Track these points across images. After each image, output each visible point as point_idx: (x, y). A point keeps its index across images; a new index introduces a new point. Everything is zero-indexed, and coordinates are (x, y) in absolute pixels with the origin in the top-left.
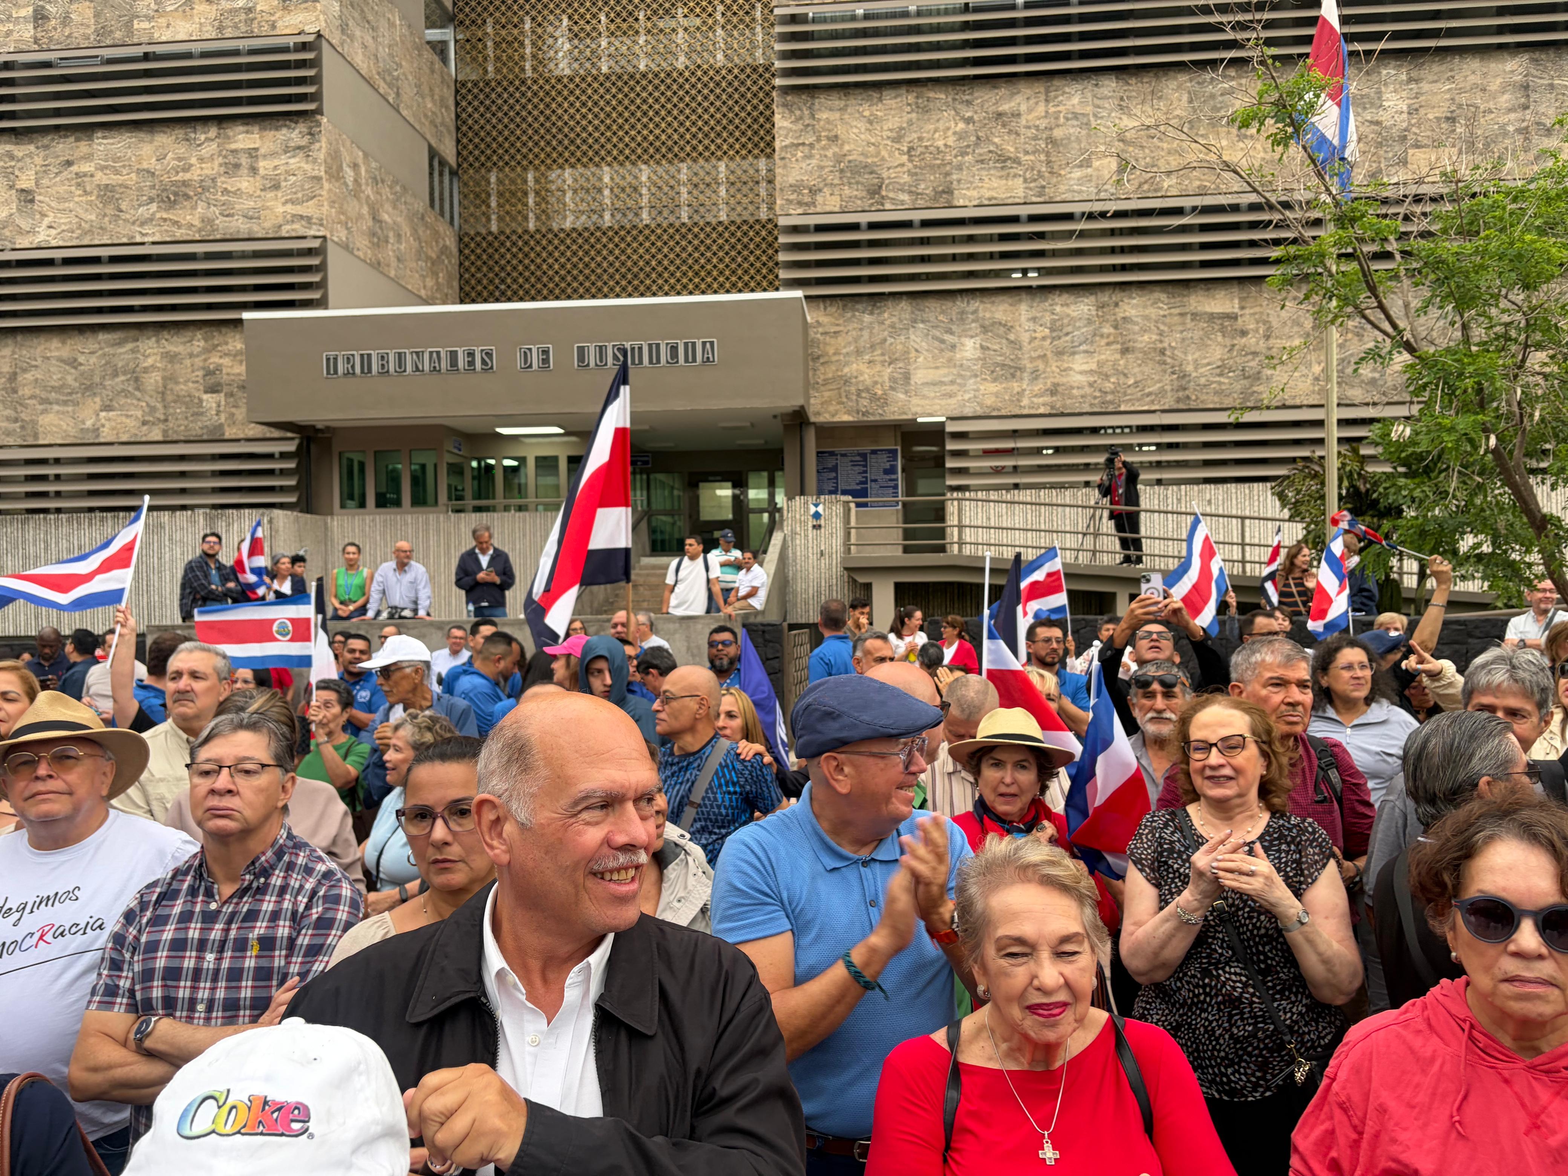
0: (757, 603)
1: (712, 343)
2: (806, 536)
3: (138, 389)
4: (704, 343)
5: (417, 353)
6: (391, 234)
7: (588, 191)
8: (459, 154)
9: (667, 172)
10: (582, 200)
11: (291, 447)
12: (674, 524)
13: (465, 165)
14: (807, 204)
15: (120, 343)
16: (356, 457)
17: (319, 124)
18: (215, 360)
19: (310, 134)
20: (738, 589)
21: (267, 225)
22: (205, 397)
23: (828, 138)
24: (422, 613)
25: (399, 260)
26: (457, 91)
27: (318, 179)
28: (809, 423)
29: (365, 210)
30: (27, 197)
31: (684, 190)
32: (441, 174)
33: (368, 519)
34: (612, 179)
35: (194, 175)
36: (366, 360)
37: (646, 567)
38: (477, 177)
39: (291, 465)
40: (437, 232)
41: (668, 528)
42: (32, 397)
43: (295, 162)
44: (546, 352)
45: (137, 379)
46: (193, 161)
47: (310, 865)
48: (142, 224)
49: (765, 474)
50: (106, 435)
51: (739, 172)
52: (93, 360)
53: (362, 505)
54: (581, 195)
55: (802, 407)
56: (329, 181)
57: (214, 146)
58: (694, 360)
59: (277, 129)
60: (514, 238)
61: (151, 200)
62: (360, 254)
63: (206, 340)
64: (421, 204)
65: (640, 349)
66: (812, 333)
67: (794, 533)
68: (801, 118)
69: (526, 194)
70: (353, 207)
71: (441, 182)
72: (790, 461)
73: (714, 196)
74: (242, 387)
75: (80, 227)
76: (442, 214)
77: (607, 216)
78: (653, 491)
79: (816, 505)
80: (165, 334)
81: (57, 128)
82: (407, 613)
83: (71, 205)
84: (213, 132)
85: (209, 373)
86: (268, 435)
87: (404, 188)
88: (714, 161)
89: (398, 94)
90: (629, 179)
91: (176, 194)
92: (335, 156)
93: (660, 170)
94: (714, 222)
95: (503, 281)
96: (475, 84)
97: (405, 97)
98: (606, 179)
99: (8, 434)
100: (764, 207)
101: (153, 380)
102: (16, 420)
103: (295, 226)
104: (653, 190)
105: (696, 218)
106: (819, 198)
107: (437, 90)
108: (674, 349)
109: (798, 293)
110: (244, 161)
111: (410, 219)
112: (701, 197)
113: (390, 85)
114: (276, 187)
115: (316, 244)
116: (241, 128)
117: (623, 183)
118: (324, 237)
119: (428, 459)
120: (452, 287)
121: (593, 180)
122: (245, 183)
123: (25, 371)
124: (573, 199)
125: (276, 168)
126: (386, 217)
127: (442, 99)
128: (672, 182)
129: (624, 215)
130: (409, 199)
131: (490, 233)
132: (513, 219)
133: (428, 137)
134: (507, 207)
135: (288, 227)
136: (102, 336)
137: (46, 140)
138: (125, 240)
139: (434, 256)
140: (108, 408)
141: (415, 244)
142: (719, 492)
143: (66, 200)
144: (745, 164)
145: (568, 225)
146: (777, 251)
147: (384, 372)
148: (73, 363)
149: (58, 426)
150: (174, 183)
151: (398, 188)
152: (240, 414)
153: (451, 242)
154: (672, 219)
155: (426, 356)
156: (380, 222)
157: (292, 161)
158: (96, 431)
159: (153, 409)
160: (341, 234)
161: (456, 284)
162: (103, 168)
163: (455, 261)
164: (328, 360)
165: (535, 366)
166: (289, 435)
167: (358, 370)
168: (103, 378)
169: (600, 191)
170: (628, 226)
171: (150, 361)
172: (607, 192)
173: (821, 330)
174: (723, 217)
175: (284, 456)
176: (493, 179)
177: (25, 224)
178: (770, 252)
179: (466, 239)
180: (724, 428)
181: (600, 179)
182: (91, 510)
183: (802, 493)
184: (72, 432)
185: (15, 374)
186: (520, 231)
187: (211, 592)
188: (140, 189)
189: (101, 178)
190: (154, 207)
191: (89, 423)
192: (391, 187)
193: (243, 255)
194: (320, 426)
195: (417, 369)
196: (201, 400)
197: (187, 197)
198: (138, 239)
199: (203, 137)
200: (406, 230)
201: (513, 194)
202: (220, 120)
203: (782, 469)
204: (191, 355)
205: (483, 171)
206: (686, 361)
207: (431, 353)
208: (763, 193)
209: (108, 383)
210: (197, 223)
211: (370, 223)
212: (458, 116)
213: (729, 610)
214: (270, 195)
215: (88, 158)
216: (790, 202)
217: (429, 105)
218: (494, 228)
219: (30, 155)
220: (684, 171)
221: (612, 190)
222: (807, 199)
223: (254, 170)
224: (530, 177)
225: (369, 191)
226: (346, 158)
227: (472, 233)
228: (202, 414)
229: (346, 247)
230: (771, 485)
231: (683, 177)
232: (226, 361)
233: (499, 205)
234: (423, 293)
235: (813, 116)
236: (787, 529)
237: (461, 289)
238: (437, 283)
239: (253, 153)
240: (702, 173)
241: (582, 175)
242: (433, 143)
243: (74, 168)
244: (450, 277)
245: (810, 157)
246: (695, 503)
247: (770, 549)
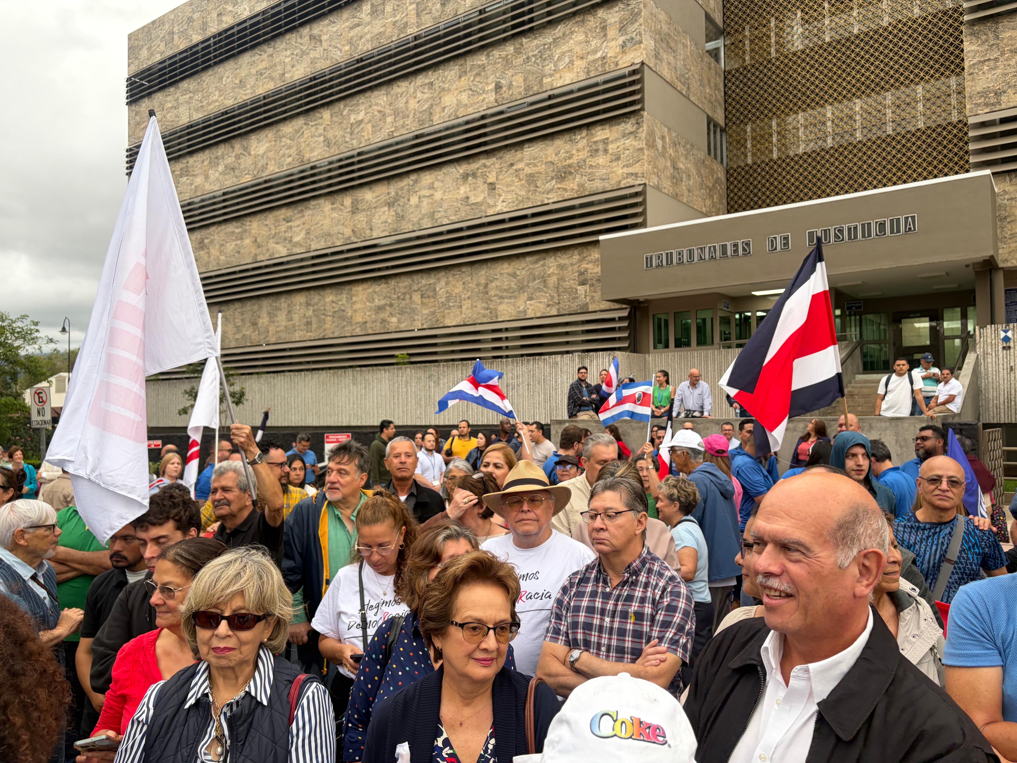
0: (955, 407)
1: (913, 218)
2: (997, 356)
3: (545, 287)
4: (907, 218)
5: (701, 249)
6: (684, 176)
7: (815, 125)
8: (726, 117)
9: (875, 101)
10: (811, 132)
11: (625, 313)
12: (881, 350)
13: (730, 124)
14: (993, 104)
15: (536, 262)
16: (663, 317)
17: (642, 117)
18: (584, 265)
19: (638, 123)
20: (937, 397)
21: (613, 182)
22: (579, 288)
23: (1011, 51)
24: (706, 414)
25: (689, 191)
26: (725, 78)
27: (641, 149)
28: (997, 268)
29: (669, 163)
30: (492, 187)
31: (889, 111)
32: (715, 133)
33: (670, 354)
34: (833, 114)
35: (574, 160)
36: (669, 256)
37: (860, 382)
38: (738, 130)
39: (625, 324)
40: (712, 170)
41: (876, 354)
42: (495, 296)
43: (628, 142)
44: (786, 238)
45: (545, 281)
46: (574, 152)
47: (662, 571)
48: (548, 193)
49: (959, 309)
50: (530, 314)
51: (934, 90)
52: (524, 272)
53: (667, 346)
54: (811, 128)
55: (992, 257)
56: (648, 149)
57: (585, 141)
58: (898, 231)
59: (619, 124)
60: (763, 165)
61: (553, 178)
62: (666, 191)
63: (579, 255)
64: (702, 154)
65: (855, 228)
66: (999, 201)
67: (985, 354)
68: (987, 41)
69: (771, 135)
70: (662, 163)
71: (715, 137)
72: (981, 299)
73: (913, 112)
74: (599, 280)
75: (517, 199)
76: (716, 158)
77: (829, 140)
78: (864, 327)
79: (1006, 331)
80: (559, 254)
81: (506, 146)
82: (697, 414)
83: (513, 188)
84: (584, 133)
85: (581, 274)
86: (612, 307)
87: (692, 146)
88: (913, 86)
89: (688, 88)
90: (846, 111)
91: (565, 173)
92: (651, 134)
93: (870, 101)
94: (913, 130)
95: (756, 195)
96: (737, 70)
97: (693, 89)
98: (829, 115)
99: (484, 316)
100: (955, 113)
101: (553, 280)
102: (488, 309)
103: (629, 180)
104: (865, 115)
105: (899, 129)
106: (1004, 98)
107: (712, 80)
108: (882, 225)
109: (988, 172)
110: (601, 146)
111: (696, 164)
112: (903, 114)
113: (683, 84)
114: (618, 159)
115: (640, 189)
116: (599, 128)
117: (841, 115)
118: (645, 184)
119: (708, 315)
120: (722, 203)
121: (819, 117)
122: (601, 160)
123: (491, 282)
124: (804, 133)
125: (618, 147)
126: (681, 166)
127: (716, 85)
128: (880, 107)
129: (842, 137)
130: (695, 152)
131: (747, 165)
132: (762, 153)
133: (707, 110)
134: (759, 146)
135: (624, 181)
136: (528, 259)
137: (501, 154)
138: (539, 203)
139: (711, 185)
140: (530, 299)
141: (700, 179)
142: (917, 325)
143: (511, 185)
144: (938, 84)
145: (801, 151)
146: (966, 143)
147: (680, 262)
148: (514, 275)
149: (507, 311)
150: (564, 167)
151: (688, 146)
152: (597, 296)
153: (721, 175)
154: (879, 133)
155: (707, 250)
156: (678, 169)
157: (627, 141)
158: (525, 312)
159: (552, 297)
160: (654, 180)
161: (725, 201)
162: (528, 165)
163: (724, 186)
164: (647, 259)
165: (779, 248)
166: (624, 306)
167: (664, 263)
168: (528, 282)
169: (824, 123)
170: (845, 144)
171: (551, 270)
172: (829, 124)
173: (1007, 197)
174: (921, 125)
175: (621, 319)
176: (749, 129)
177: (491, 202)
178: (961, 144)
179: (731, 171)
180: (922, 278)
181: (824, 115)
182: (522, 355)
183: (992, 322)
184: (514, 313)
185: (487, 284)
186: (767, 160)
187: (583, 401)
188: (547, 173)
189: (528, 170)
190: (554, 182)
191: (521, 308)
192: (684, 147)
193: (600, 202)
194: (641, 299)
195: (701, 258)
196: (577, 290)
197: (571, 173)
198: (546, 202)
199: (579, 137)
200: (693, 171)
201: (762, 137)
202: (588, 126)
203: (974, 305)
204: (572, 265)
205: (742, 125)
206: (892, 232)
207: (710, 247)
208: (954, 102)
209: (531, 285)
210: (576, 187)
211: (672, 171)
212: (725, 93)
213: (931, 413)
214: (615, 164)
215: (521, 160)
216: (978, 105)
217: (708, 91)
218: (750, 161)
219: (493, 164)
220: (889, 98)
221: (833, 121)
222: (992, 101)
223: (606, 151)
224: (774, 123)
225: (671, 151)
226: (658, 134)
227: (735, 167)
228: (577, 298)
229: (657, 188)
230: (964, 317)
231: (888, 102)
232: (590, 266)
233: (753, 146)
234: (704, 210)
235: (997, 38)
236: (979, 350)
237: (728, 203)
238: (713, 202)
239: (605, 142)
240: (903, 97)
241: (811, 115)
242: (710, 114)
243: (514, 167)
244: (721, 197)
245: (996, 68)
246: (899, 334)
247: (965, 366)
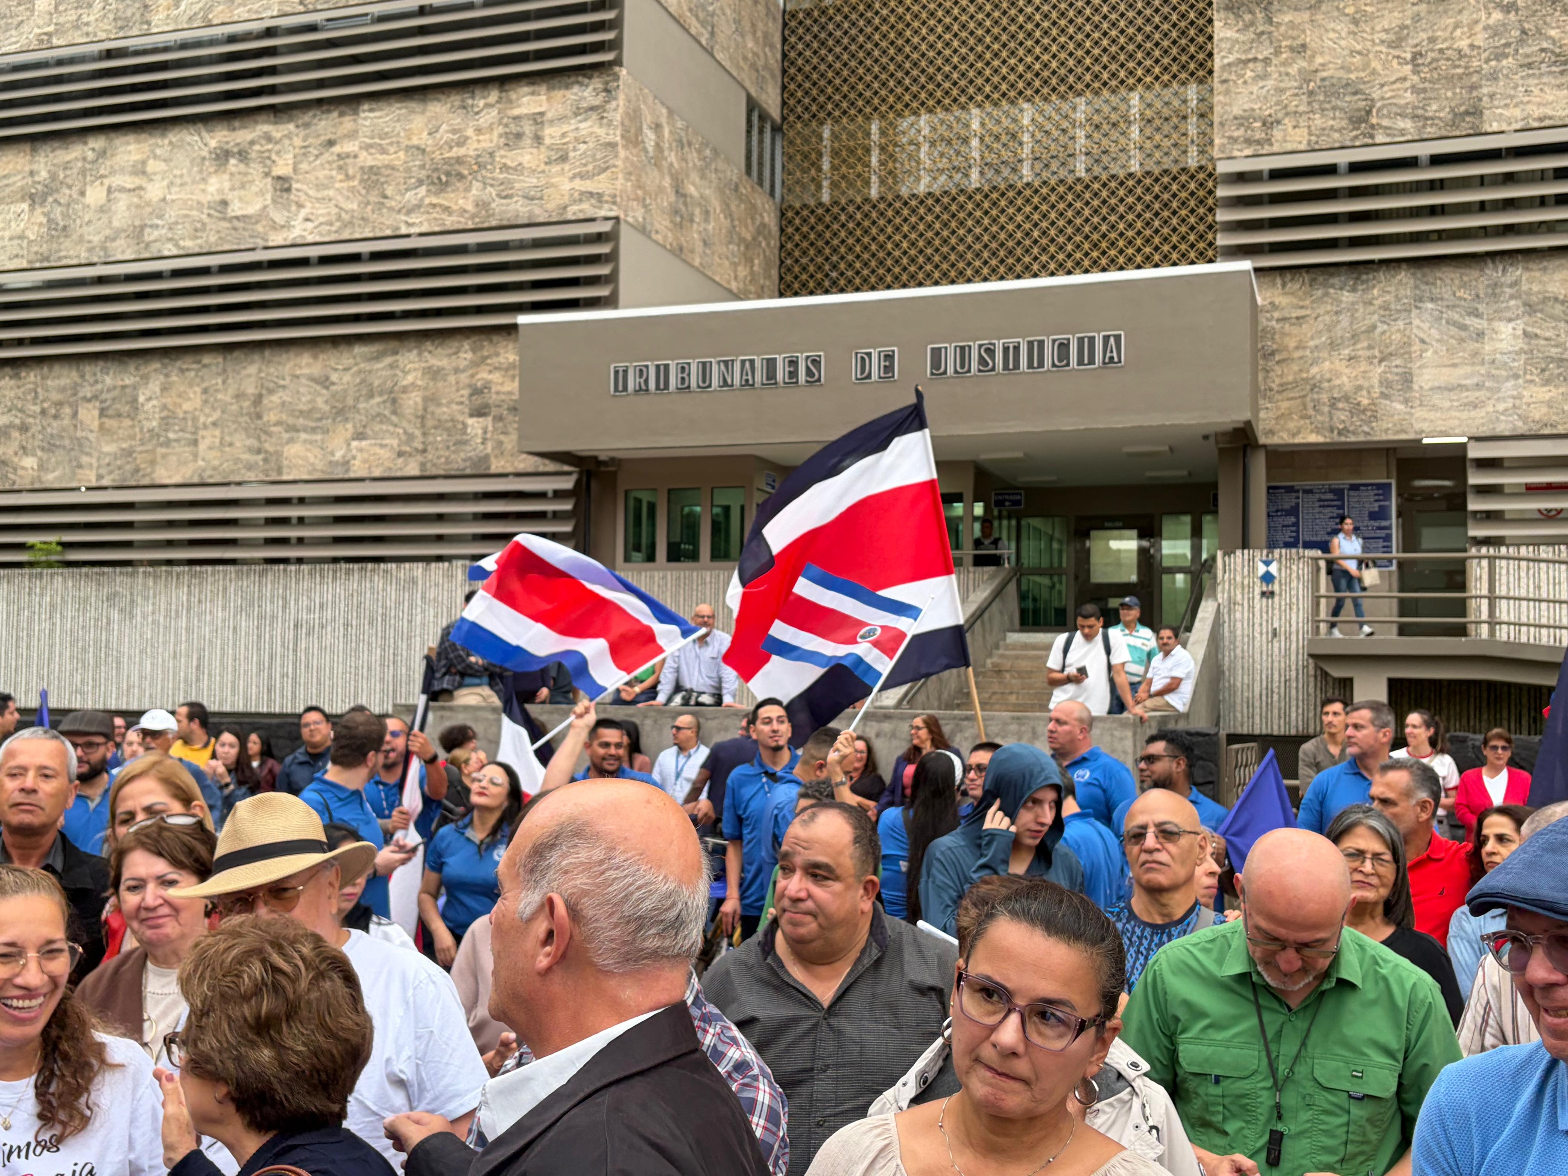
0: (1179, 701)
1: (1118, 337)
2: (1251, 607)
3: (394, 413)
4: (1107, 338)
5: (726, 363)
6: (697, 211)
7: (949, 142)
8: (784, 103)
9: (1058, 111)
10: (942, 155)
11: (567, 484)
12: (1053, 587)
13: (792, 118)
14: (1259, 142)
15: (377, 358)
16: (646, 498)
17: (617, 78)
18: (483, 375)
19: (607, 90)
20: (1150, 682)
21: (551, 206)
22: (470, 421)
23: (1291, 49)
24: (726, 699)
25: (705, 243)
26: (785, 25)
27: (613, 145)
28: (1256, 446)
29: (667, 182)
30: (283, 185)
31: (1080, 134)
32: (761, 131)
33: (659, 572)
34: (983, 124)
35: (469, 150)
36: (663, 372)
37: (1014, 647)
38: (807, 132)
39: (567, 506)
40: (753, 206)
41: (1045, 594)
42: (278, 423)
43: (587, 126)
44: (889, 357)
45: (394, 401)
46: (470, 132)
48: (409, 212)
49: (1188, 519)
50: (357, 469)
51: (1159, 105)
52: (347, 378)
53: (651, 558)
54: (941, 148)
55: (1249, 423)
56: (625, 147)
57: (494, 112)
58: (1092, 362)
59: (567, 87)
60: (851, 209)
61: (420, 182)
62: (659, 238)
63: (474, 351)
64: (735, 171)
65: (1017, 351)
66: (1263, 320)
67: (1232, 603)
68: (1252, 24)
69: (868, 151)
70: (653, 178)
71: (761, 142)
72: (1228, 500)
73: (1122, 139)
74: (514, 409)
75: (339, 218)
76: (760, 183)
77: (974, 175)
78: (1024, 543)
79: (1267, 563)
80: (429, 345)
81: (319, 102)
82: (706, 698)
83: (331, 193)
84: (494, 95)
85: (476, 392)
86: (541, 469)
87: (716, 152)
88: (1123, 92)
89: (712, 34)
90: (1006, 123)
91: (448, 174)
92: (634, 116)
93: (1048, 109)
94: (1122, 174)
95: (835, 267)
96: (809, 14)
97: (721, 37)
98: (975, 125)
100: (1193, 151)
101: (412, 401)
103: (585, 206)
104: (1039, 136)
105: (1097, 170)
106: (1278, 133)
107: (760, 25)
108: (1064, 348)
109: (1246, 265)
110: (528, 128)
111: (720, 190)
112: (1104, 141)
113: (702, 23)
114: (564, 159)
115: (606, 227)
116: (526, 89)
117: (997, 129)
118: (617, 219)
119: (733, 499)
120: (770, 276)
121: (957, 128)
122: (527, 156)
123: (271, 392)
124: (929, 155)
125: (564, 135)
126: (691, 190)
127: (766, 35)
128: (1065, 124)
129: (998, 171)
130: (721, 165)
131: (821, 204)
132: (851, 184)
133: (747, 84)
134: (844, 169)
135: (575, 208)
136: (359, 349)
137: (307, 118)
138: (388, 232)
139: (749, 237)
140: (360, 436)
141: (726, 223)
142: (1114, 545)
143: (325, 187)
144: (1167, 93)
145: (922, 189)
146: (1212, 209)
147: (684, 388)
148: (324, 382)
149: (305, 459)
150: (446, 161)
151: (708, 152)
152: (510, 441)
153: (770, 219)
154: (1063, 173)
155: (737, 367)
156: (684, 196)
157: (583, 125)
158: (346, 464)
159: (410, 437)
160: (636, 214)
161: (774, 273)
162: (367, 147)
163: (775, 243)
164: (616, 372)
165: (875, 376)
166: (566, 468)
167: (652, 385)
168: (357, 399)
169: (966, 141)
170: (1003, 187)
171: (410, 378)
172: (975, 143)
173: (1275, 315)
174: (1135, 167)
175: (559, 495)
176: (826, 134)
177: (278, 218)
178: (1202, 210)
179: (790, 214)
180: (1128, 454)
181: (967, 126)
183: (1245, 545)
184: (320, 465)
185: (260, 396)
186: (859, 200)
188: (408, 170)
189: (367, 159)
190: (423, 190)
191: (339, 455)
192: (699, 151)
193: (522, 245)
194: (603, 457)
195: (725, 383)
196: (465, 426)
197: (461, 177)
198: (404, 230)
199: (481, 103)
200: (716, 205)
201: (852, 151)
202: (503, 81)
203: (1213, 513)
204: (457, 370)
205: (814, 124)
206: (1080, 363)
207: (743, 362)
208: (1193, 131)
209: (362, 405)
210: (470, 207)
211: (673, 198)
212: (784, 56)
213: (1138, 710)
214: (556, 169)
215: (352, 135)
216: (1234, 140)
217: (750, 44)
218: (826, 198)
219: (289, 136)
220: (1082, 108)
221: (981, 139)
222: (1258, 135)
223: (538, 139)
224: (874, 128)
225: (672, 157)
226: (648, 119)
227: (797, 205)
228: (465, 443)
229: (643, 230)
230: (1197, 533)
231: (1080, 116)
232: (496, 377)
233: (834, 168)
234: (734, 286)
235: (1270, 21)
236: (1222, 596)
237: (781, 278)
238: (752, 272)
239: (538, 119)
240: (1106, 110)
241: (942, 122)
242: (753, 93)
243: (337, 149)
244: (768, 263)
245: (1266, 76)
246: (1084, 558)
247: (1197, 624)
